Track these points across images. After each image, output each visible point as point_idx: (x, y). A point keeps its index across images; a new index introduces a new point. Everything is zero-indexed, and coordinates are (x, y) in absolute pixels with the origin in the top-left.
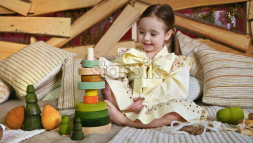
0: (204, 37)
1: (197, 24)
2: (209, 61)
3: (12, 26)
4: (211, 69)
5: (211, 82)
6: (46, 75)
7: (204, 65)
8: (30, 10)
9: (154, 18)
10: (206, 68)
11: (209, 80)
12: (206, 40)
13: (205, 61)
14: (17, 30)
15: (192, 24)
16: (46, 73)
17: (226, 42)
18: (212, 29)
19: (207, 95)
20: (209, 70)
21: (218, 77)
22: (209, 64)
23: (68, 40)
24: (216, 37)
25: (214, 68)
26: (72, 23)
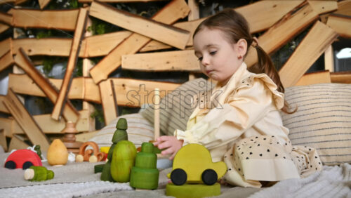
3: (168, 63)
8: (188, 42)
9: (203, 30)
14: (173, 68)
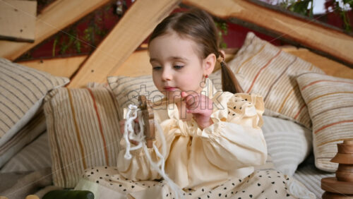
0: (298, 44)
1: (286, 18)
2: (320, 94)
4: (325, 108)
5: (328, 131)
6: (14, 123)
7: (311, 100)
10: (315, 108)
11: (324, 127)
12: (302, 50)
13: (312, 95)
15: (276, 20)
16: (15, 119)
17: (337, 54)
18: (312, 29)
19: (323, 155)
20: (320, 110)
21: (340, 122)
22: (320, 100)
23: (31, 46)
24: (319, 44)
25: (330, 106)
26: (39, 12)
